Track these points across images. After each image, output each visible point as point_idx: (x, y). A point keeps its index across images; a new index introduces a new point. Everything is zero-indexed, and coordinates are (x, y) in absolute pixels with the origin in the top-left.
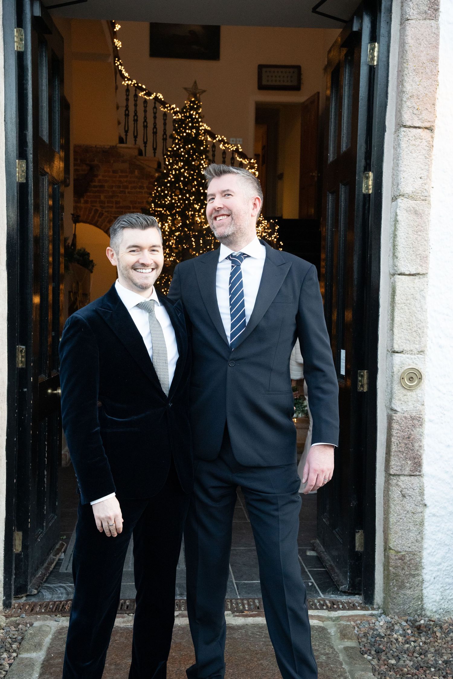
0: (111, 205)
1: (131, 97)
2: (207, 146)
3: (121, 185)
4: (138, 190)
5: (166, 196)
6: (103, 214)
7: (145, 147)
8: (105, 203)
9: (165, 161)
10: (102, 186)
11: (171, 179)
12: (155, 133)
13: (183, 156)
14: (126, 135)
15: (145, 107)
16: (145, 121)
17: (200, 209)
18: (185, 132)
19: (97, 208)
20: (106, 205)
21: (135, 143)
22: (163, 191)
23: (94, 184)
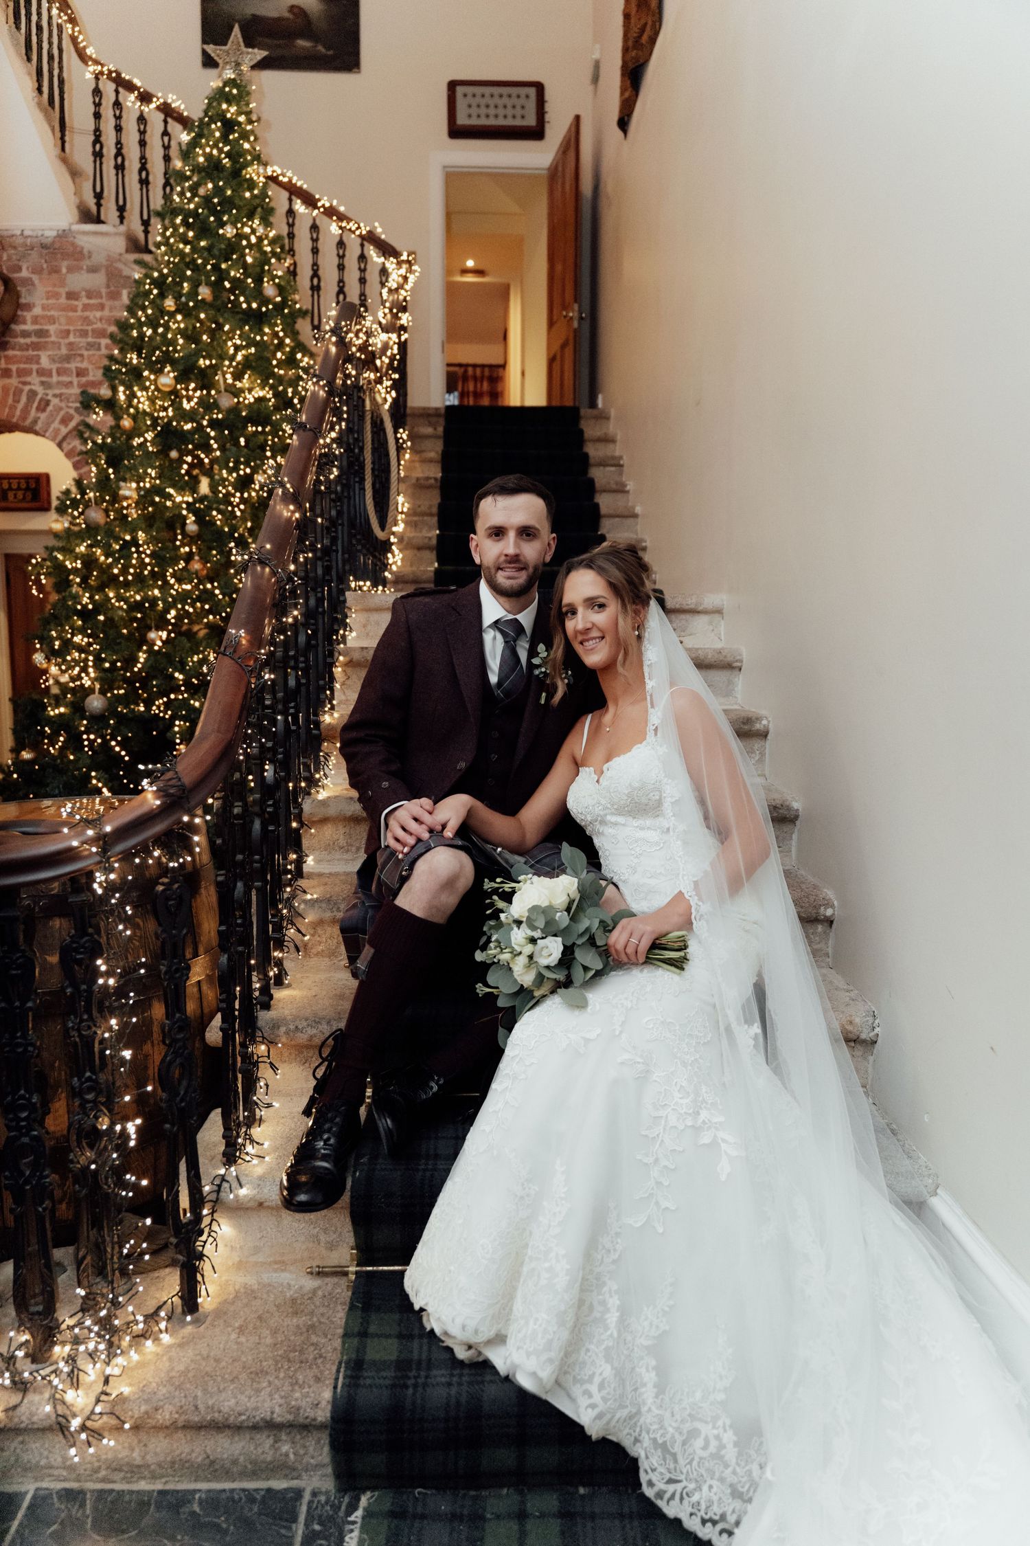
0: (65, 379)
1: (108, 112)
3: (89, 328)
6: (48, 403)
7: (146, 232)
8: (50, 375)
10: (42, 333)
14: (99, 205)
15: (142, 133)
16: (143, 168)
19: (33, 387)
20: (55, 379)
21: (122, 223)
23: (23, 327)
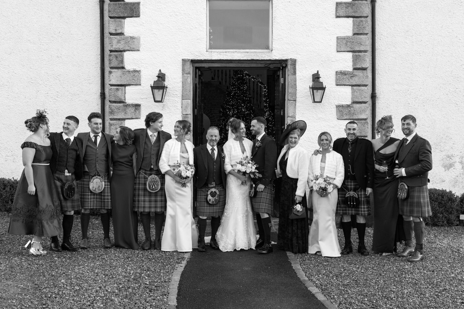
2: (246, 81)
4: (219, 98)
5: (231, 101)
7: (222, 81)
9: (230, 87)
11: (233, 94)
12: (226, 75)
13: (237, 85)
14: (215, 77)
17: (244, 106)
18: (238, 76)
21: (218, 80)
22: (229, 99)
